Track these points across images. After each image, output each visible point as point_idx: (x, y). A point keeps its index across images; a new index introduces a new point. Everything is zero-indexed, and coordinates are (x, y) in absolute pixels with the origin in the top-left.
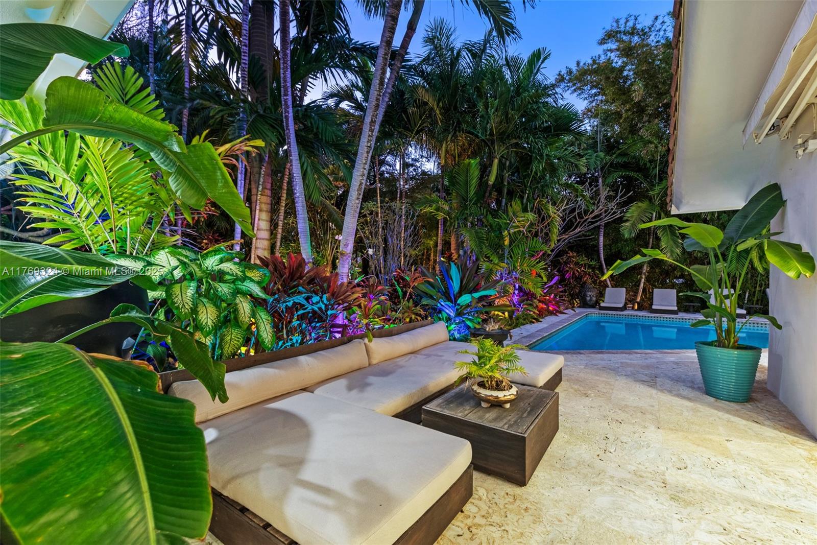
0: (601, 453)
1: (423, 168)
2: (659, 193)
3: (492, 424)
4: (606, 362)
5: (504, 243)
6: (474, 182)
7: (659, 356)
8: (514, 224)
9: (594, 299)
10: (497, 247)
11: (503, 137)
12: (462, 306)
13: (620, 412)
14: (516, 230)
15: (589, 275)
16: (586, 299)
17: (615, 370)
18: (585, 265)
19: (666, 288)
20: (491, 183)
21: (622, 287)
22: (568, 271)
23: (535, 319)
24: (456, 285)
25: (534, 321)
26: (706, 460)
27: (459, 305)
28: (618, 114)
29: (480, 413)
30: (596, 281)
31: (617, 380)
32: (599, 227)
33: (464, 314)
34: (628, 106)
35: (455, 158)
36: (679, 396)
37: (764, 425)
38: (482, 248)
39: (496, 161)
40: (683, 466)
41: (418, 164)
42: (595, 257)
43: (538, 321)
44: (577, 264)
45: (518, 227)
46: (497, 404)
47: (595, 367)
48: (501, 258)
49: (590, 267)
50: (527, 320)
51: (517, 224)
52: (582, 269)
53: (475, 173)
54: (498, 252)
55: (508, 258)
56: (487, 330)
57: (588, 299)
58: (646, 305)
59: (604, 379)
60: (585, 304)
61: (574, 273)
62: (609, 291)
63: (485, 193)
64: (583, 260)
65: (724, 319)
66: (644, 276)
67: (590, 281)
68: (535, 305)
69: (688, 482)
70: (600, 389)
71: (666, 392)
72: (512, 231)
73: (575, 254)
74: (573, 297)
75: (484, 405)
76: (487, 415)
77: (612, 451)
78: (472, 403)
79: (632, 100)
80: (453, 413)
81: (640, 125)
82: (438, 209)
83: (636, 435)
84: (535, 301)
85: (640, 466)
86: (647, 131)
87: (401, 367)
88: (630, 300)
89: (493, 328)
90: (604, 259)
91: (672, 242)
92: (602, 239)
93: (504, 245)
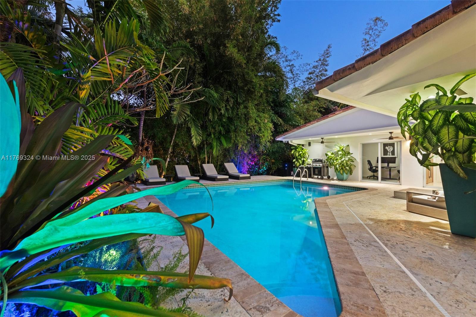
66: (169, 156)
92: (142, 124)
93: (79, 98)
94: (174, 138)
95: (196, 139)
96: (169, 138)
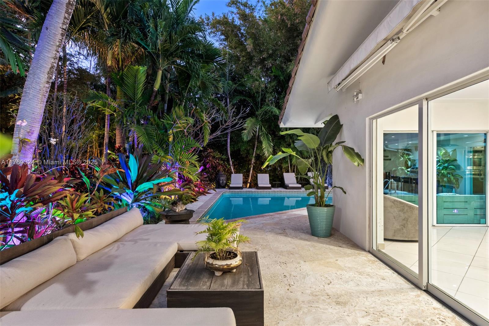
0: (288, 287)
1: (79, 65)
2: (261, 114)
3: (233, 288)
4: (254, 224)
5: (168, 140)
6: (141, 86)
7: (278, 216)
8: (177, 125)
9: (225, 182)
10: (163, 144)
11: (168, 54)
12: (139, 193)
13: (281, 256)
14: (178, 130)
15: (222, 166)
16: (220, 182)
17: (261, 229)
18: (219, 158)
19: (262, 173)
20: (156, 89)
21: (240, 173)
22: (208, 162)
23: (193, 199)
24: (133, 174)
25: (193, 200)
26: (336, 275)
27: (137, 192)
28: (238, 58)
29: (219, 282)
30: (225, 169)
31: (267, 236)
32: (227, 133)
33: (141, 200)
34: (244, 54)
35: (119, 61)
36: (301, 239)
37: (344, 247)
38: (151, 143)
39: (160, 73)
40: (329, 282)
41: (75, 60)
42: (225, 153)
43: (196, 200)
44: (214, 157)
45: (179, 127)
46: (227, 271)
47: (250, 228)
48: (166, 152)
49: (222, 159)
50: (188, 201)
51: (180, 125)
52: (217, 161)
53: (142, 78)
54: (163, 147)
55: (171, 152)
56: (177, 211)
57: (221, 182)
58: (255, 185)
59: (260, 236)
60: (219, 186)
61: (212, 164)
62: (233, 176)
63: (151, 97)
64: (218, 155)
65: (319, 190)
66: (252, 166)
67: (222, 169)
68: (192, 189)
69: (337, 291)
70: (262, 244)
71: (294, 238)
72: (175, 131)
73: (212, 151)
74: (211, 180)
75: (218, 274)
76: (226, 282)
77: (293, 284)
78: (206, 275)
79: (246, 50)
80: (197, 288)
81: (250, 68)
82: (104, 105)
83: (298, 269)
84: (192, 185)
85: (312, 289)
86: (255, 72)
87: (116, 257)
88: (245, 182)
89: (181, 209)
90: (230, 154)
91: (268, 145)
92: (229, 140)
93: (169, 141)
94: (255, 150)
95: (268, 150)
96: (251, 150)
